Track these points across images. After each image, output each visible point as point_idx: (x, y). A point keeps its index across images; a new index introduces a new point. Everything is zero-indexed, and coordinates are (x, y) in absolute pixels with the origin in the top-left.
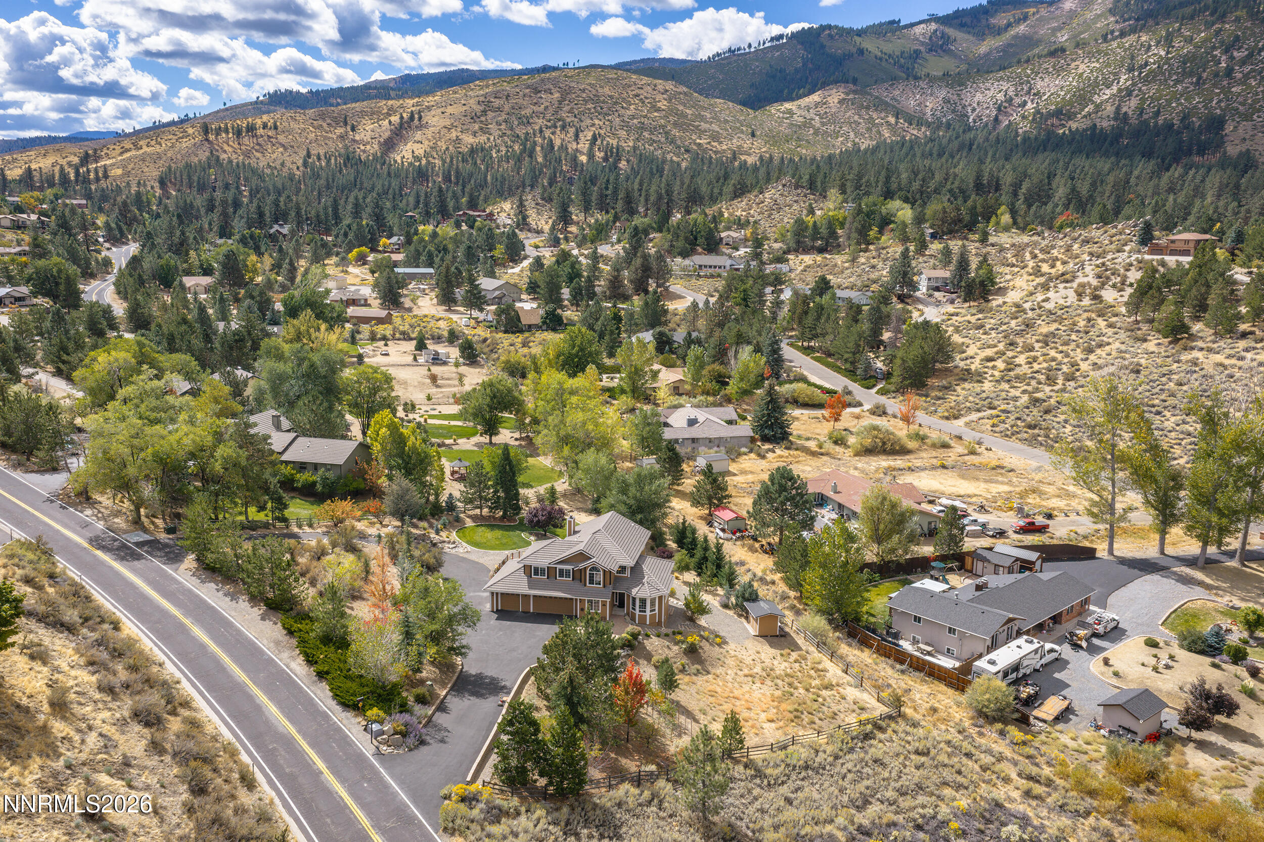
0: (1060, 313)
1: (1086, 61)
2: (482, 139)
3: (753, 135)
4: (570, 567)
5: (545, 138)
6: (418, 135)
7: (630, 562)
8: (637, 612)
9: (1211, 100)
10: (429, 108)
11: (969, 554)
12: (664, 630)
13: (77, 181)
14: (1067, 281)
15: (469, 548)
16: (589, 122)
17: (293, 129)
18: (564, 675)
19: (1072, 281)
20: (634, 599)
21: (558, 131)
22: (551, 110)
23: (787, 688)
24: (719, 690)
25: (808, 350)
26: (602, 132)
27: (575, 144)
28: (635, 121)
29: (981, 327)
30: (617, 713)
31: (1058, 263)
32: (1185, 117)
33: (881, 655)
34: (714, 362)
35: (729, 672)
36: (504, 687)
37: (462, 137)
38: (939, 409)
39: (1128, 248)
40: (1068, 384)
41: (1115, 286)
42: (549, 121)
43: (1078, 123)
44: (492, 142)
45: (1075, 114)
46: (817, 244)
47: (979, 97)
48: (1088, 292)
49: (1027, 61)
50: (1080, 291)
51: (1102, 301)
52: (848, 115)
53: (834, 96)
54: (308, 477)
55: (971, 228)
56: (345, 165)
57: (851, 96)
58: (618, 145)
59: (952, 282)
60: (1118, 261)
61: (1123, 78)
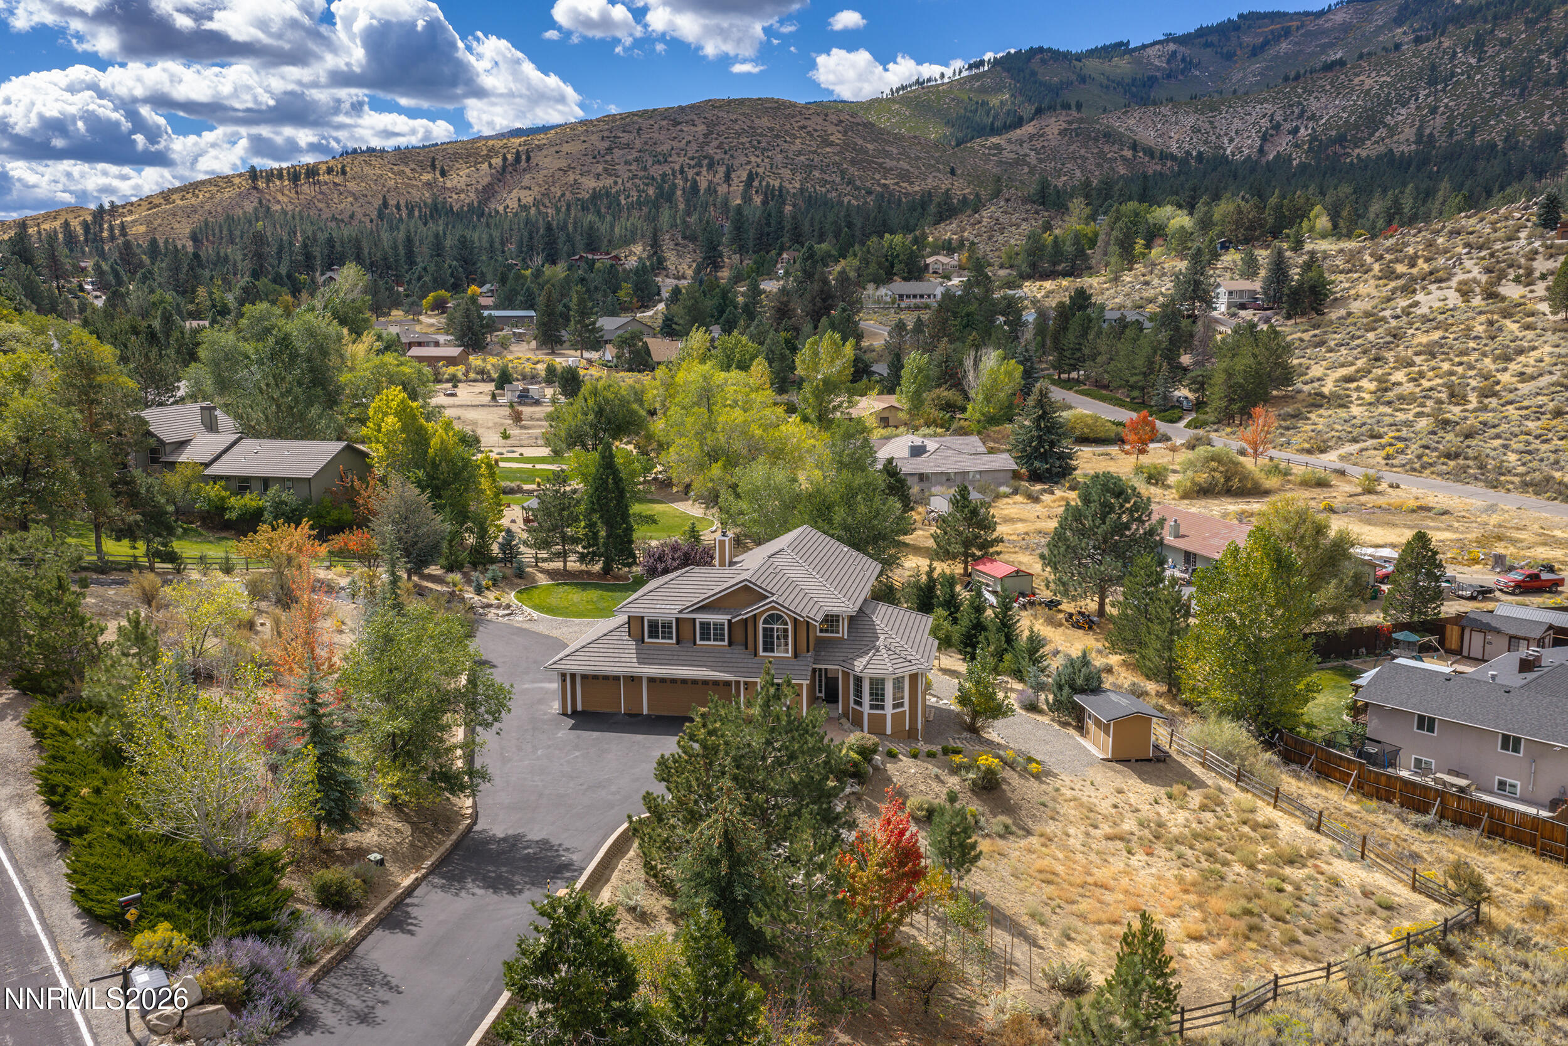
0: (1441, 317)
1: (1373, 74)
2: (609, 181)
3: (953, 172)
4: (722, 618)
5: (687, 180)
6: (526, 180)
7: (846, 607)
8: (866, 709)
9: (1542, 115)
10: (540, 148)
11: (1448, 620)
12: (922, 746)
13: (86, 240)
14: (1440, 281)
15: (535, 615)
16: (743, 159)
17: (367, 176)
18: (709, 830)
19: (1448, 279)
20: (859, 681)
21: (704, 170)
22: (694, 146)
23: (1205, 865)
24: (1060, 869)
25: (1068, 385)
26: (761, 171)
27: (725, 186)
28: (802, 158)
29: (1322, 343)
30: (853, 928)
31: (1420, 261)
32: (1510, 136)
33: (1368, 796)
34: (940, 386)
35: (1072, 830)
36: (567, 866)
37: (582, 180)
38: (1293, 440)
39: (1523, 235)
40: (1486, 401)
41: (1517, 280)
42: (692, 159)
43: (1368, 150)
44: (620, 186)
45: (1362, 141)
46: (1060, 268)
47: (1237, 124)
48: (1478, 290)
49: (1297, 77)
50: (1465, 292)
51: (1503, 299)
52: (1072, 148)
53: (1053, 125)
54: (250, 500)
55: (1276, 233)
56: (432, 216)
57: (1074, 126)
58: (781, 187)
59: (1265, 293)
60: (1513, 250)
61: (1423, 93)
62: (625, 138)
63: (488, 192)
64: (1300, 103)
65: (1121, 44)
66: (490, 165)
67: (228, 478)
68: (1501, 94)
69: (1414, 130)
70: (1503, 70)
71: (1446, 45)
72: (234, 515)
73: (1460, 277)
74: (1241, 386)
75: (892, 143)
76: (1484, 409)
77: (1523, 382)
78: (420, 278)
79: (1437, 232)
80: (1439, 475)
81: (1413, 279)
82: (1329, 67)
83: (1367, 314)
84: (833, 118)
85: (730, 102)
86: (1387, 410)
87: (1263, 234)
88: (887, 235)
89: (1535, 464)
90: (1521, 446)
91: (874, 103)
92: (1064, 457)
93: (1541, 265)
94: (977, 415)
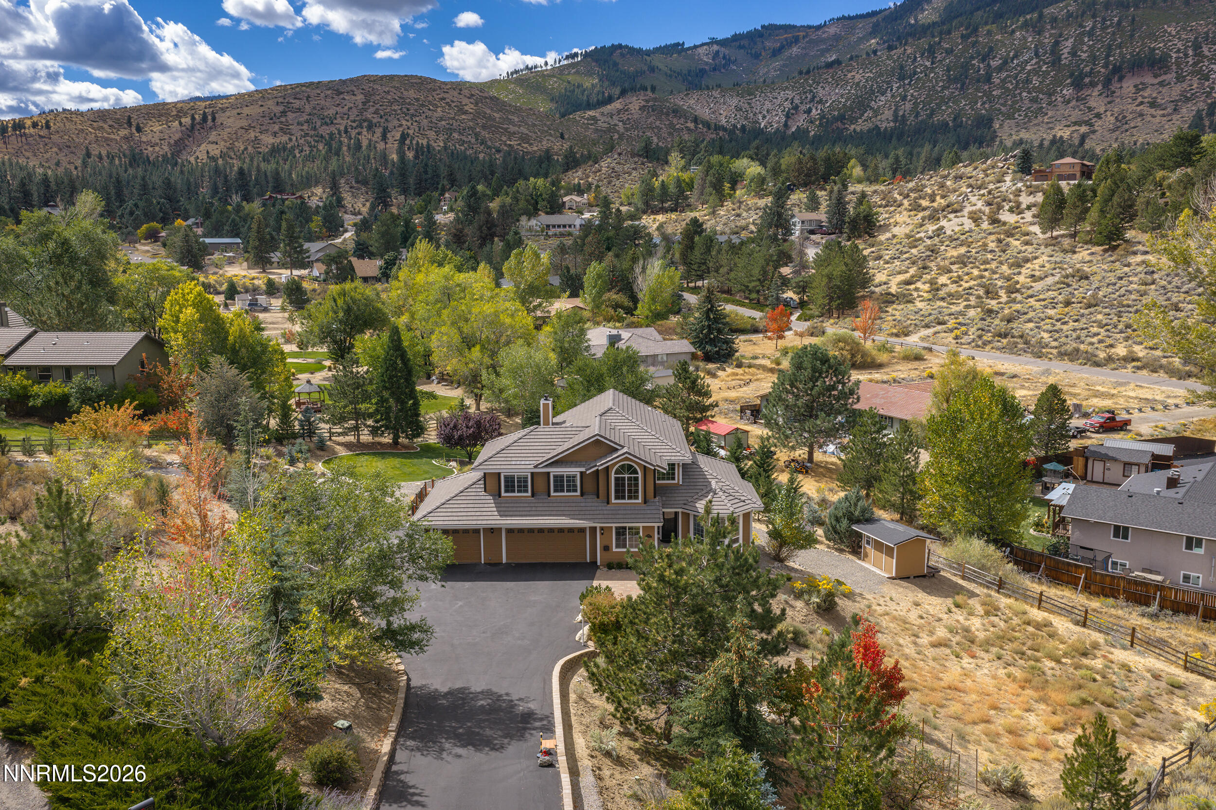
1: (861, 71)
2: (285, 138)
3: (562, 136)
4: (575, 471)
5: (350, 138)
6: (213, 136)
7: (682, 456)
9: (976, 103)
10: (223, 110)
11: (1074, 454)
21: (365, 130)
22: (355, 112)
23: (1022, 663)
26: (411, 132)
27: (383, 144)
29: (879, 258)
32: (957, 117)
35: (901, 641)
37: (262, 137)
38: (883, 326)
39: (1008, 178)
40: (1013, 296)
41: (1011, 210)
42: (354, 121)
43: (861, 126)
44: (294, 142)
45: (856, 119)
46: (666, 205)
47: (768, 105)
48: (985, 218)
49: (808, 72)
50: (975, 218)
51: (1005, 224)
52: (650, 120)
53: (635, 103)
54: (54, 387)
55: (826, 179)
56: (131, 165)
57: (651, 104)
58: (428, 146)
59: (830, 222)
60: (1004, 189)
61: (895, 86)
62: (297, 104)
63: (179, 146)
64: (811, 91)
65: (678, 44)
66: (180, 123)
67: (28, 368)
68: (948, 88)
69: (891, 112)
70: (948, 70)
71: (909, 51)
72: (39, 402)
73: (968, 209)
74: (838, 287)
75: (513, 113)
76: (1014, 301)
77: (1035, 281)
78: (131, 213)
79: (945, 177)
80: (998, 349)
81: (936, 210)
82: (829, 65)
83: (908, 236)
84: (466, 92)
85: (382, 78)
86: (942, 304)
87: (817, 180)
88: (532, 179)
89: (1063, 340)
90: (1049, 327)
91: (494, 83)
92: (727, 342)
93: (1025, 200)
94: (647, 312)
